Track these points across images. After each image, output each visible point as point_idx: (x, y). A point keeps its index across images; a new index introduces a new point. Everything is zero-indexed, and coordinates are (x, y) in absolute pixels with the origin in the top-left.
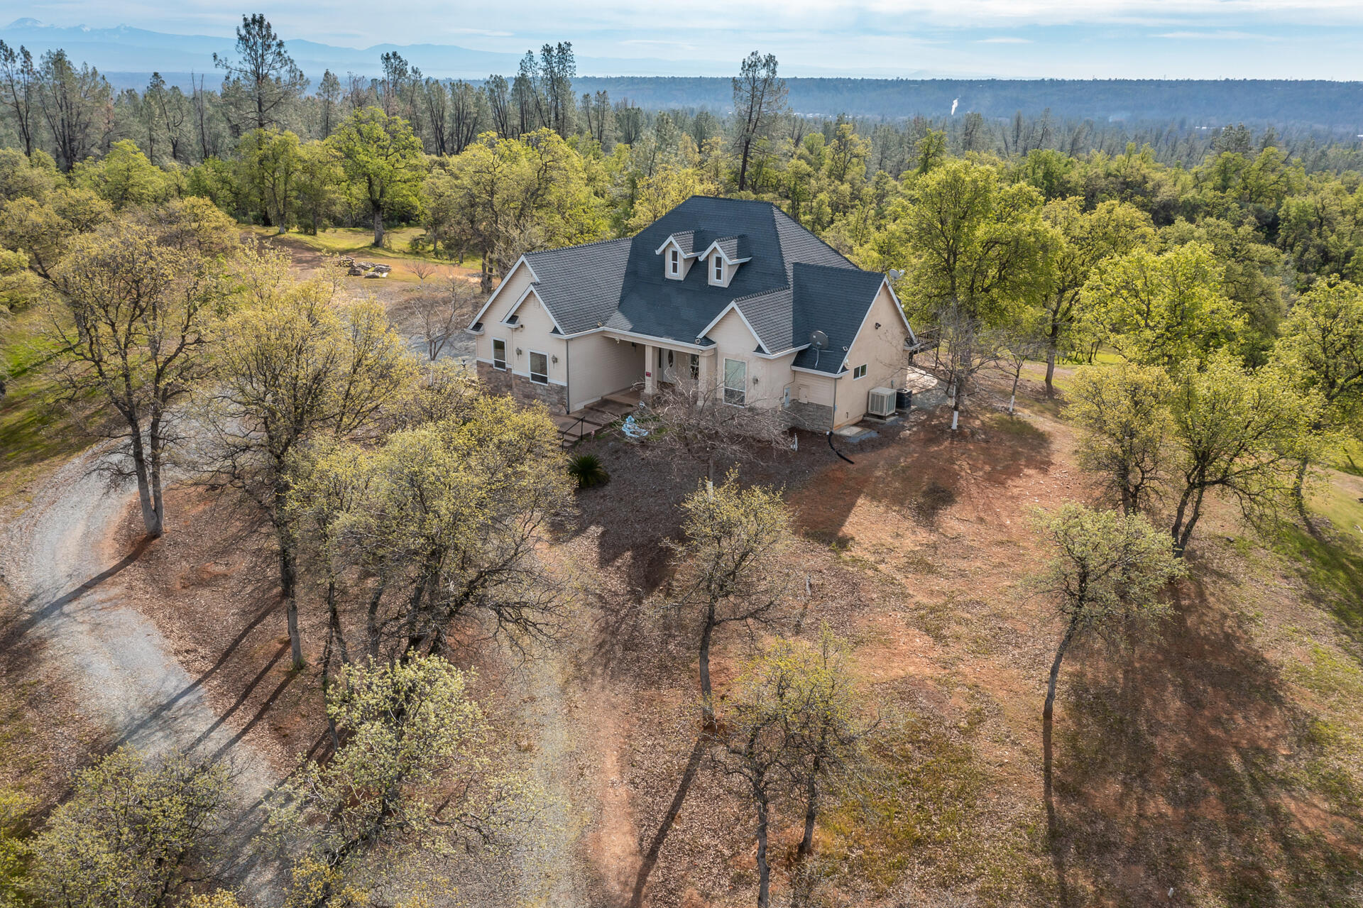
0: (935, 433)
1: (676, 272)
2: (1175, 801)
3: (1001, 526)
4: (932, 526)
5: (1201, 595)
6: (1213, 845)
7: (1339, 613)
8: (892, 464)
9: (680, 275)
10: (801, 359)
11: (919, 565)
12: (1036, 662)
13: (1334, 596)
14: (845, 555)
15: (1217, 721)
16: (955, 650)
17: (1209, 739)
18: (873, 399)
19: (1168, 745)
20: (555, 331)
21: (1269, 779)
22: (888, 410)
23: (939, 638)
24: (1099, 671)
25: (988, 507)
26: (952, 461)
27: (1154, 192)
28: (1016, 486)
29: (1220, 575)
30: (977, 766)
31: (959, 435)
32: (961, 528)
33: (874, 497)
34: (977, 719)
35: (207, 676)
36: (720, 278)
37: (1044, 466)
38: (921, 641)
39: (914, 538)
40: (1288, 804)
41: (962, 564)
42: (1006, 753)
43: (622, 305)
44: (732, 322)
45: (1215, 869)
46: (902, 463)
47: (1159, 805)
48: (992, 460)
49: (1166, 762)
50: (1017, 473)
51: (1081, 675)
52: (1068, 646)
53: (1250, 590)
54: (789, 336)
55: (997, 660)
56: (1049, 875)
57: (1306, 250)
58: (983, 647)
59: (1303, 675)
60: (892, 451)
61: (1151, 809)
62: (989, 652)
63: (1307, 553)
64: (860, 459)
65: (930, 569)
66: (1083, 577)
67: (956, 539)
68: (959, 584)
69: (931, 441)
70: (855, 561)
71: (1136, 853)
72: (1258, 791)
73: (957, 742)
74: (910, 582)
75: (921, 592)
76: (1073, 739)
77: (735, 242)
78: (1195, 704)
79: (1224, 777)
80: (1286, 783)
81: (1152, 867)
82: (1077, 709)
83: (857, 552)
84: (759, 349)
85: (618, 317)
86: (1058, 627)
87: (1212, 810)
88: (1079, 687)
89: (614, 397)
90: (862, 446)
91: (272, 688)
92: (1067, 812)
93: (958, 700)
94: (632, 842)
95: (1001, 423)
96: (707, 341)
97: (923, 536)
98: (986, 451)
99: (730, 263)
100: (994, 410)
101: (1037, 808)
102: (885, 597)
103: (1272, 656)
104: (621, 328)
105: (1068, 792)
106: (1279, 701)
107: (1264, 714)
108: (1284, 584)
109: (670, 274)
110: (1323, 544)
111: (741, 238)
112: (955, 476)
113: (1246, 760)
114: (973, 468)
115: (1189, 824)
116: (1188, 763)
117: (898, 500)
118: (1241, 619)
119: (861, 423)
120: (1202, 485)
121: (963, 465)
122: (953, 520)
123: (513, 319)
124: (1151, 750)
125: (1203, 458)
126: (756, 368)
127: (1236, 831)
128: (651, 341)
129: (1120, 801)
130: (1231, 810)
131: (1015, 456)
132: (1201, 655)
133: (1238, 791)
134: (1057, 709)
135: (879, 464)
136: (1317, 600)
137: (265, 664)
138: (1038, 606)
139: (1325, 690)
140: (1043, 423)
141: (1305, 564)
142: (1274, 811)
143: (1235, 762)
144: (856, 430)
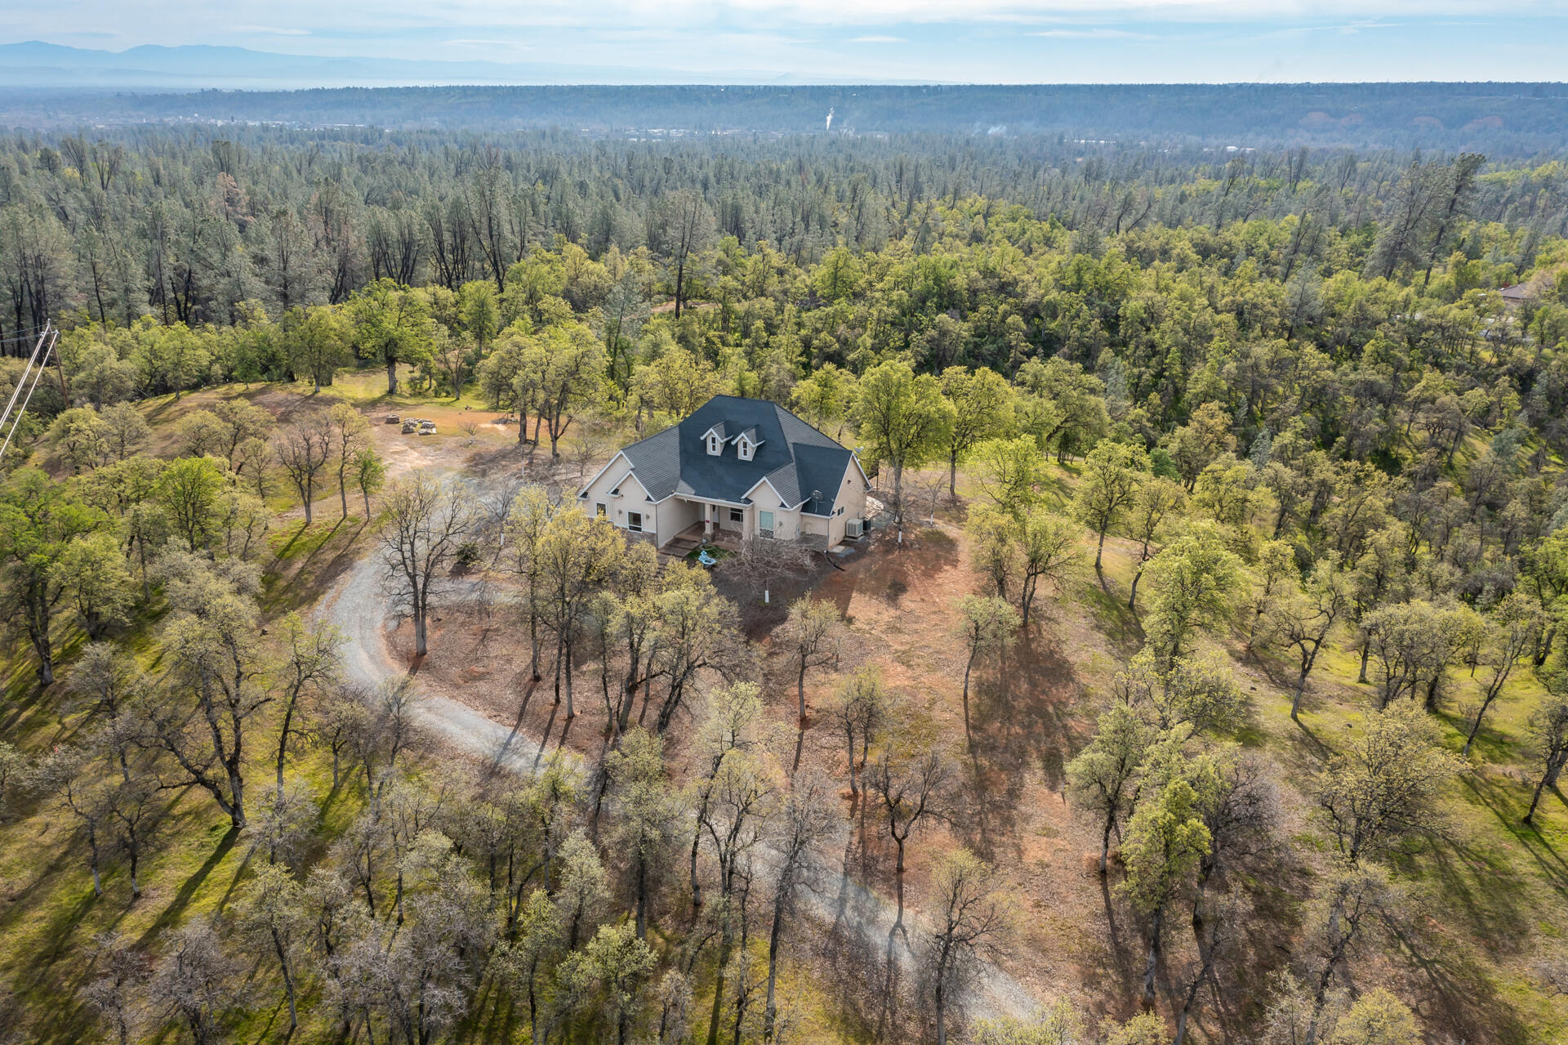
0: (889, 546)
1: (715, 450)
2: (1023, 727)
3: (934, 602)
4: (897, 607)
5: (1039, 632)
6: (1038, 742)
7: (1110, 634)
8: (868, 570)
9: (718, 452)
10: (806, 508)
11: (894, 629)
12: (958, 673)
13: (1109, 625)
14: (852, 627)
15: (1043, 692)
16: (918, 671)
17: (1039, 700)
18: (848, 527)
19: (1020, 705)
20: (648, 499)
21: (1064, 714)
22: (859, 533)
23: (909, 666)
24: (990, 674)
25: (926, 592)
26: (902, 565)
27: (1024, 294)
28: (940, 578)
29: (1050, 619)
30: (935, 722)
31: (903, 546)
32: (913, 606)
33: (861, 591)
34: (933, 702)
35: (517, 727)
36: (746, 453)
37: (954, 563)
38: (900, 668)
39: (888, 614)
40: (1071, 723)
41: (916, 626)
42: (948, 716)
43: (683, 476)
44: (764, 488)
45: (1038, 750)
46: (874, 568)
47: (1017, 729)
48: (925, 561)
49: (1020, 712)
50: (940, 570)
51: (980, 677)
52: (974, 662)
53: (1065, 626)
54: (798, 494)
55: (939, 674)
56: (971, 761)
57: (1137, 347)
58: (932, 669)
59: (1085, 666)
60: (865, 561)
61: (1013, 731)
62: (935, 671)
63: (1099, 602)
64: (849, 568)
65: (899, 631)
66: (977, 629)
67: (910, 612)
68: (916, 637)
69: (888, 552)
70: (858, 630)
71: (1006, 749)
72: (1059, 719)
73: (925, 713)
74: (889, 638)
75: (897, 643)
76: (978, 706)
77: (753, 431)
78: (1034, 685)
79: (1044, 715)
80: (1071, 715)
81: (1013, 753)
82: (979, 693)
83: (858, 624)
84: (783, 505)
85: (682, 484)
86: (968, 654)
87: (1039, 728)
88: (980, 683)
89: (683, 536)
90: (848, 559)
91: (561, 729)
92: (977, 737)
93: (923, 695)
94: (783, 773)
95: (927, 534)
96: (748, 501)
97: (893, 612)
98: (920, 556)
99: (752, 446)
100: (921, 525)
101: (964, 736)
102: (878, 648)
103: (1071, 659)
104: (686, 493)
105: (976, 728)
106: (1073, 680)
107: (1065, 687)
108: (1083, 621)
109: (710, 451)
110: (1109, 595)
111: (757, 427)
112: (905, 574)
113: (1056, 708)
114: (915, 568)
115: (1028, 736)
116: (1029, 711)
117: (875, 592)
118: (1058, 642)
119: (842, 543)
120: (1036, 574)
121: (908, 567)
122: (908, 601)
123: (616, 492)
124: (1013, 707)
125: (1034, 561)
126: (780, 516)
127: (1048, 736)
128: (708, 501)
129: (1000, 730)
130: (1047, 728)
131: (938, 557)
132: (1038, 662)
133: (1051, 720)
134: (970, 694)
135: (859, 569)
136: (1099, 628)
137: (549, 718)
138: (957, 645)
139: (1095, 672)
140: (951, 531)
141: (1097, 609)
142: (1065, 727)
143: (1051, 709)
144: (842, 548)
